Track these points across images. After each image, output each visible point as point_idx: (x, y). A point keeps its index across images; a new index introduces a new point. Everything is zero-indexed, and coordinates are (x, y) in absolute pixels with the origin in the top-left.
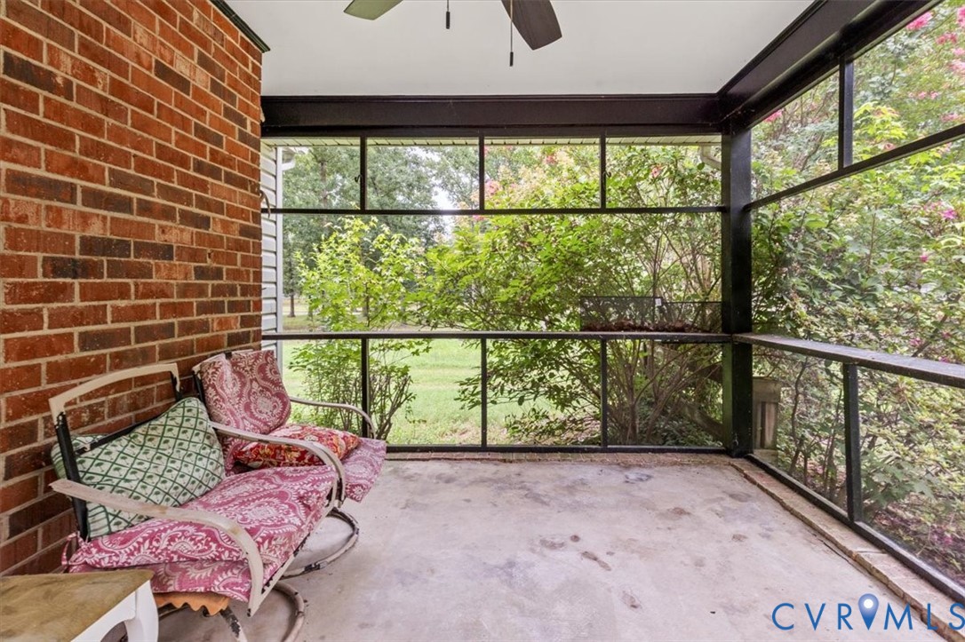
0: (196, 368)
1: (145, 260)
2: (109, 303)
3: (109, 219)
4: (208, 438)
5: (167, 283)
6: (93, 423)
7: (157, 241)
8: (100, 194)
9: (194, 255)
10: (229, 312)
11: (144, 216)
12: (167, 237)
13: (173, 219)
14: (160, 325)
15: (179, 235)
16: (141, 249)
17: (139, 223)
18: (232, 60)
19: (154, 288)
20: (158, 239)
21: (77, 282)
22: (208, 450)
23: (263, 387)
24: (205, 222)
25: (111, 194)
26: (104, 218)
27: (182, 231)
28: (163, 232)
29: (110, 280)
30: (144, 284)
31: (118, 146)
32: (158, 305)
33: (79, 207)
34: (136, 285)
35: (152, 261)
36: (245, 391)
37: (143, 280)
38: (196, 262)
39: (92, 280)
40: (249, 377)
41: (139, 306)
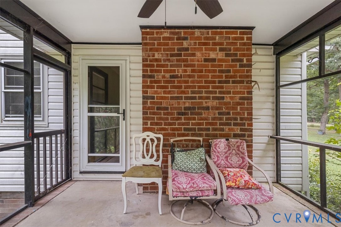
0: (210, 141)
1: (201, 111)
2: (190, 121)
3: (190, 102)
4: (200, 159)
5: (207, 117)
6: (187, 147)
7: (204, 106)
8: (188, 97)
9: (217, 108)
10: (233, 126)
11: (200, 100)
12: (207, 104)
13: (210, 99)
14: (205, 128)
15: (211, 103)
16: (199, 108)
17: (198, 102)
18: (235, 42)
19: (203, 118)
20: (205, 105)
21: (183, 117)
22: (199, 162)
23: (237, 153)
24: (223, 98)
25: (191, 96)
26: (189, 102)
27: (213, 102)
28: (206, 103)
29: (191, 116)
30: (200, 117)
31: (193, 84)
32: (204, 122)
33: (183, 100)
34: (198, 117)
35: (202, 111)
36: (229, 152)
37: (200, 116)
38: (218, 110)
39: (186, 116)
40: (232, 148)
41: (199, 122)
